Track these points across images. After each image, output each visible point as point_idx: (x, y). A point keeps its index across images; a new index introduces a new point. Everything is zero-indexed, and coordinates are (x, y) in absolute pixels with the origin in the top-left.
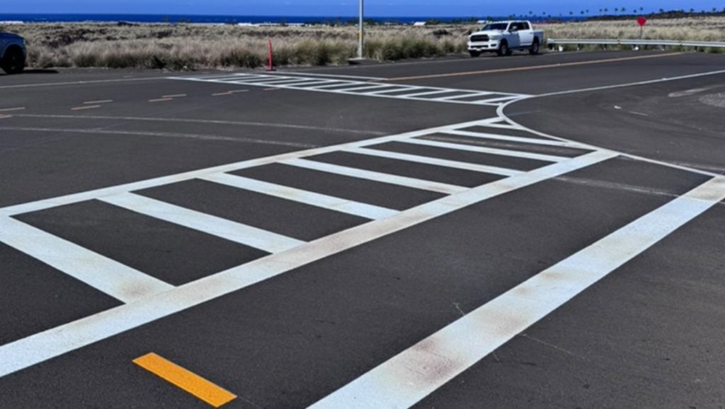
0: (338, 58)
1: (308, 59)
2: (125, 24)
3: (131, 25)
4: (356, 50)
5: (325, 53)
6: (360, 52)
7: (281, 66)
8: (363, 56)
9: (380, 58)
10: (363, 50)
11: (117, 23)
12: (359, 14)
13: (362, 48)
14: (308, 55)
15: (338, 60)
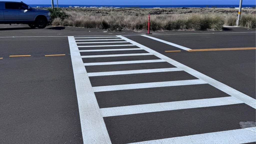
0: (216, 26)
1: (194, 26)
2: (185, 8)
3: (187, 8)
4: (235, 21)
5: (207, 22)
6: (237, 23)
7: (174, 30)
8: (239, 25)
9: (250, 27)
10: (239, 21)
11: (182, 8)
12: (239, 3)
13: (239, 20)
14: (193, 24)
15: (215, 27)
